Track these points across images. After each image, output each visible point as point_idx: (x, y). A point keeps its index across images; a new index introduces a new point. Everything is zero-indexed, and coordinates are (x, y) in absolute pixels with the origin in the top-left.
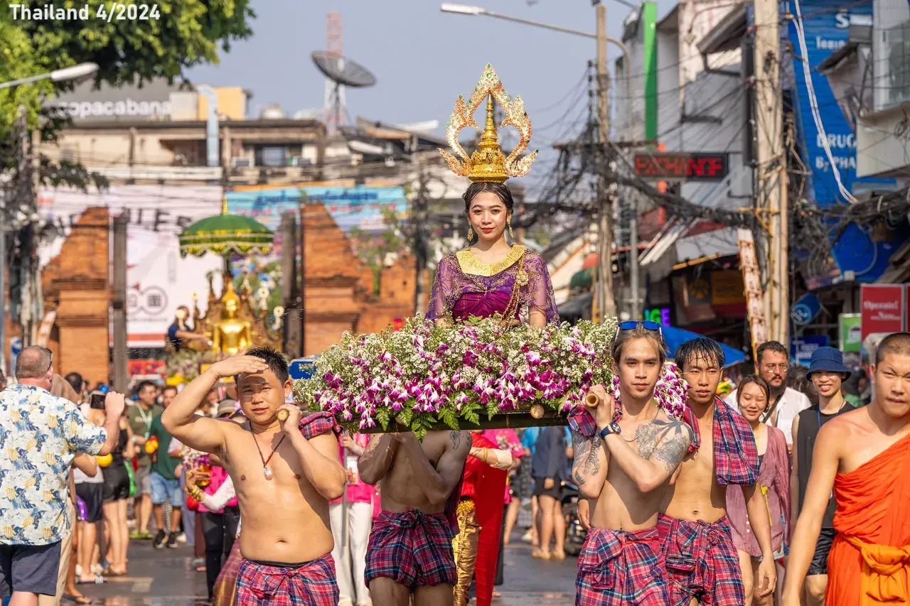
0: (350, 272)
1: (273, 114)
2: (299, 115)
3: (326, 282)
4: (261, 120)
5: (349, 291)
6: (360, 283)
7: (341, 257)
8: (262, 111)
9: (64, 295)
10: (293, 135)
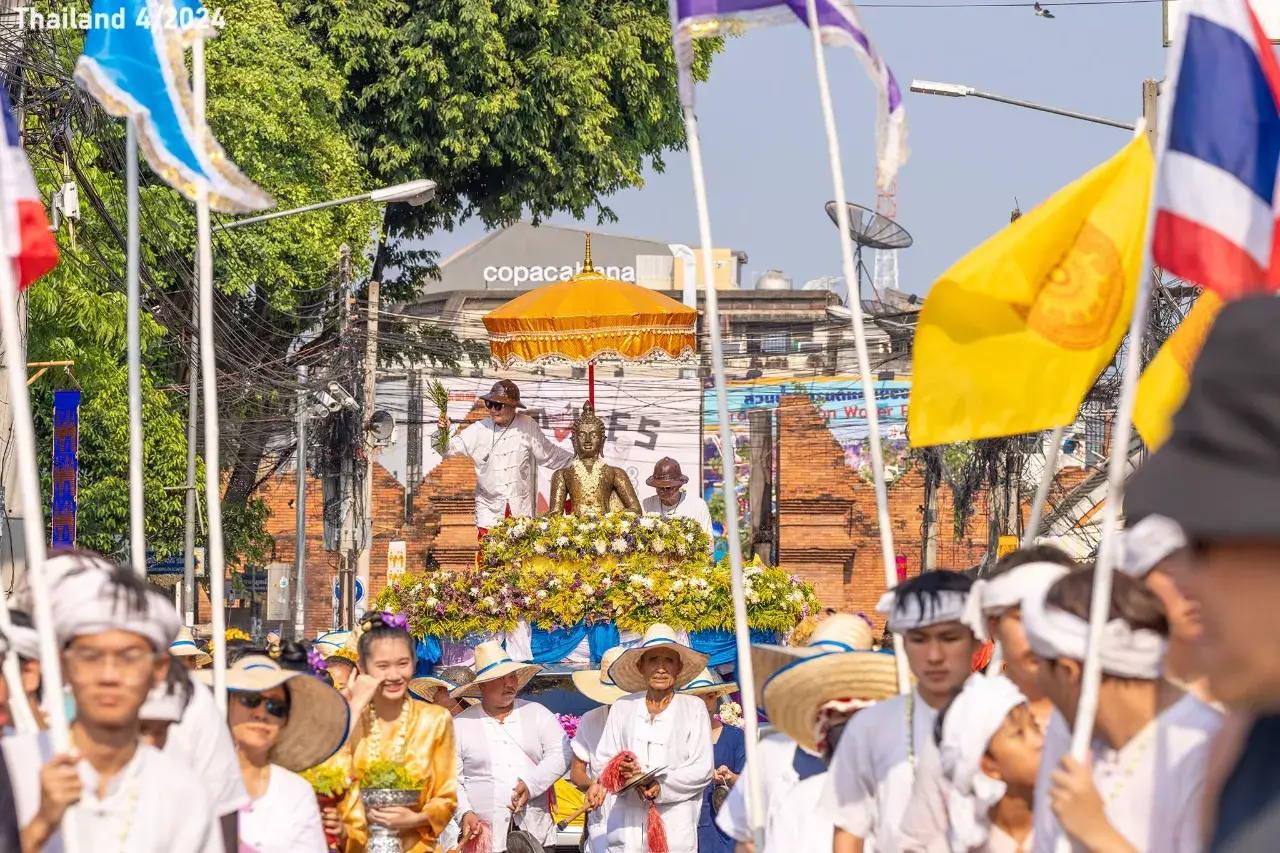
0: (843, 492)
1: (775, 284)
2: (810, 285)
3: (808, 506)
4: (757, 291)
5: (841, 519)
6: (858, 507)
7: (831, 470)
8: (759, 281)
9: (445, 519)
10: (799, 312)
